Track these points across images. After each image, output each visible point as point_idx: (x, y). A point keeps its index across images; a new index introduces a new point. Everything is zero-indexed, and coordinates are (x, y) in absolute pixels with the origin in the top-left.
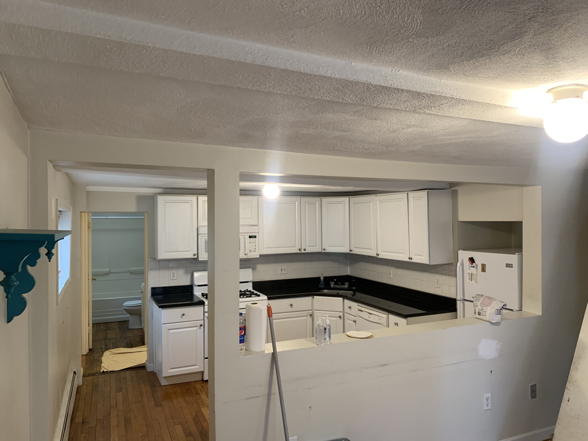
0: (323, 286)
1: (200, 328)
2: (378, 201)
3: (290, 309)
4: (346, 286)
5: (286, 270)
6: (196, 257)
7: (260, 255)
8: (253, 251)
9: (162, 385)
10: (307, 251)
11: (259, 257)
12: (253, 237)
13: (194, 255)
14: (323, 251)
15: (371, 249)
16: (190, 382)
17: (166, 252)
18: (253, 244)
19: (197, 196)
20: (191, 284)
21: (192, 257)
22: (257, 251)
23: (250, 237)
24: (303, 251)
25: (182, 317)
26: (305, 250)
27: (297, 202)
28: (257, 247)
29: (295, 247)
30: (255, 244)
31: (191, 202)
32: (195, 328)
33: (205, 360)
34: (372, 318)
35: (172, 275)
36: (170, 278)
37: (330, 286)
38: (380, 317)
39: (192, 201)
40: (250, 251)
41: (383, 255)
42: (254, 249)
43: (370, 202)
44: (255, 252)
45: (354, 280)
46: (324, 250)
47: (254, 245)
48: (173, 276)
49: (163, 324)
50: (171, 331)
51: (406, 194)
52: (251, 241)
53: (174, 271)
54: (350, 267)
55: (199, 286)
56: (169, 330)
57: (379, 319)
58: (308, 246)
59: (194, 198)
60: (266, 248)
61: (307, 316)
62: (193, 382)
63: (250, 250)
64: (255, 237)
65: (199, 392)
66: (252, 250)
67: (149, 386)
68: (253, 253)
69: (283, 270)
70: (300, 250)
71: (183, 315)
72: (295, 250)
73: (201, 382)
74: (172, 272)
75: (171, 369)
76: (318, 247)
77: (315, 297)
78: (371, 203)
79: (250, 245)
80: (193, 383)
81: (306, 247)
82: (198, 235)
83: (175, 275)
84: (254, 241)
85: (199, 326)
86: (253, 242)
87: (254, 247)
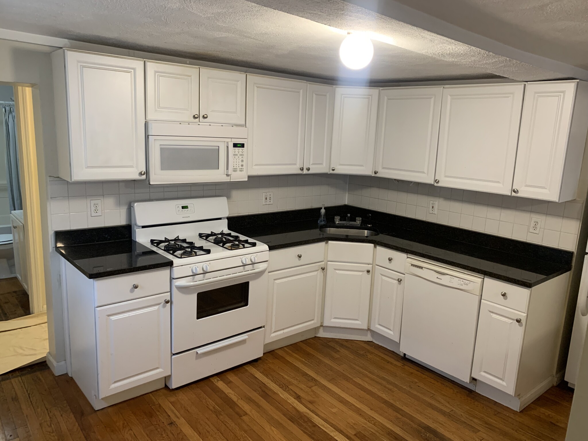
0: (323, 223)
1: (164, 306)
2: (451, 96)
3: (297, 262)
4: (358, 222)
5: (272, 199)
6: (144, 177)
7: (249, 177)
8: (238, 170)
9: (96, 410)
10: (310, 172)
11: (246, 180)
12: (238, 145)
13: (141, 174)
14: (332, 172)
15: (423, 172)
16: (146, 394)
17: (88, 167)
18: (239, 157)
19: (145, 62)
20: (128, 223)
21: (136, 177)
22: (244, 170)
23: (235, 145)
24: (305, 172)
25: (132, 291)
26: (308, 169)
27: (301, 91)
28: (244, 163)
29: (295, 164)
30: (242, 157)
31: (132, 71)
32: (156, 308)
33: (173, 357)
34: (445, 280)
35: (93, 208)
36: (89, 213)
37: (334, 222)
38: (464, 280)
39: (134, 69)
40: (235, 170)
41: (445, 182)
42: (241, 167)
43: (431, 98)
44: (242, 172)
45: (370, 215)
46: (333, 170)
47: (240, 160)
48: (96, 211)
49: (97, 307)
50: (113, 318)
51: (523, 85)
52: (237, 153)
53: (96, 202)
54: (348, 193)
55: (143, 227)
56: (109, 316)
57: (462, 283)
58: (313, 164)
59: (137, 64)
60: (256, 165)
61: (317, 270)
62: (151, 392)
63: (234, 168)
64: (242, 146)
65: (175, 420)
66: (237, 167)
67: (72, 413)
68: (238, 172)
69: (268, 199)
70: (302, 169)
71: (136, 287)
72: (294, 170)
73: (165, 391)
74: (93, 202)
75: (115, 382)
76: (324, 165)
77: (330, 242)
78: (432, 100)
79: (235, 159)
80: (151, 395)
81: (309, 165)
82: (147, 137)
83: (99, 208)
84: (241, 153)
85: (163, 303)
86: (239, 155)
87: (241, 163)
